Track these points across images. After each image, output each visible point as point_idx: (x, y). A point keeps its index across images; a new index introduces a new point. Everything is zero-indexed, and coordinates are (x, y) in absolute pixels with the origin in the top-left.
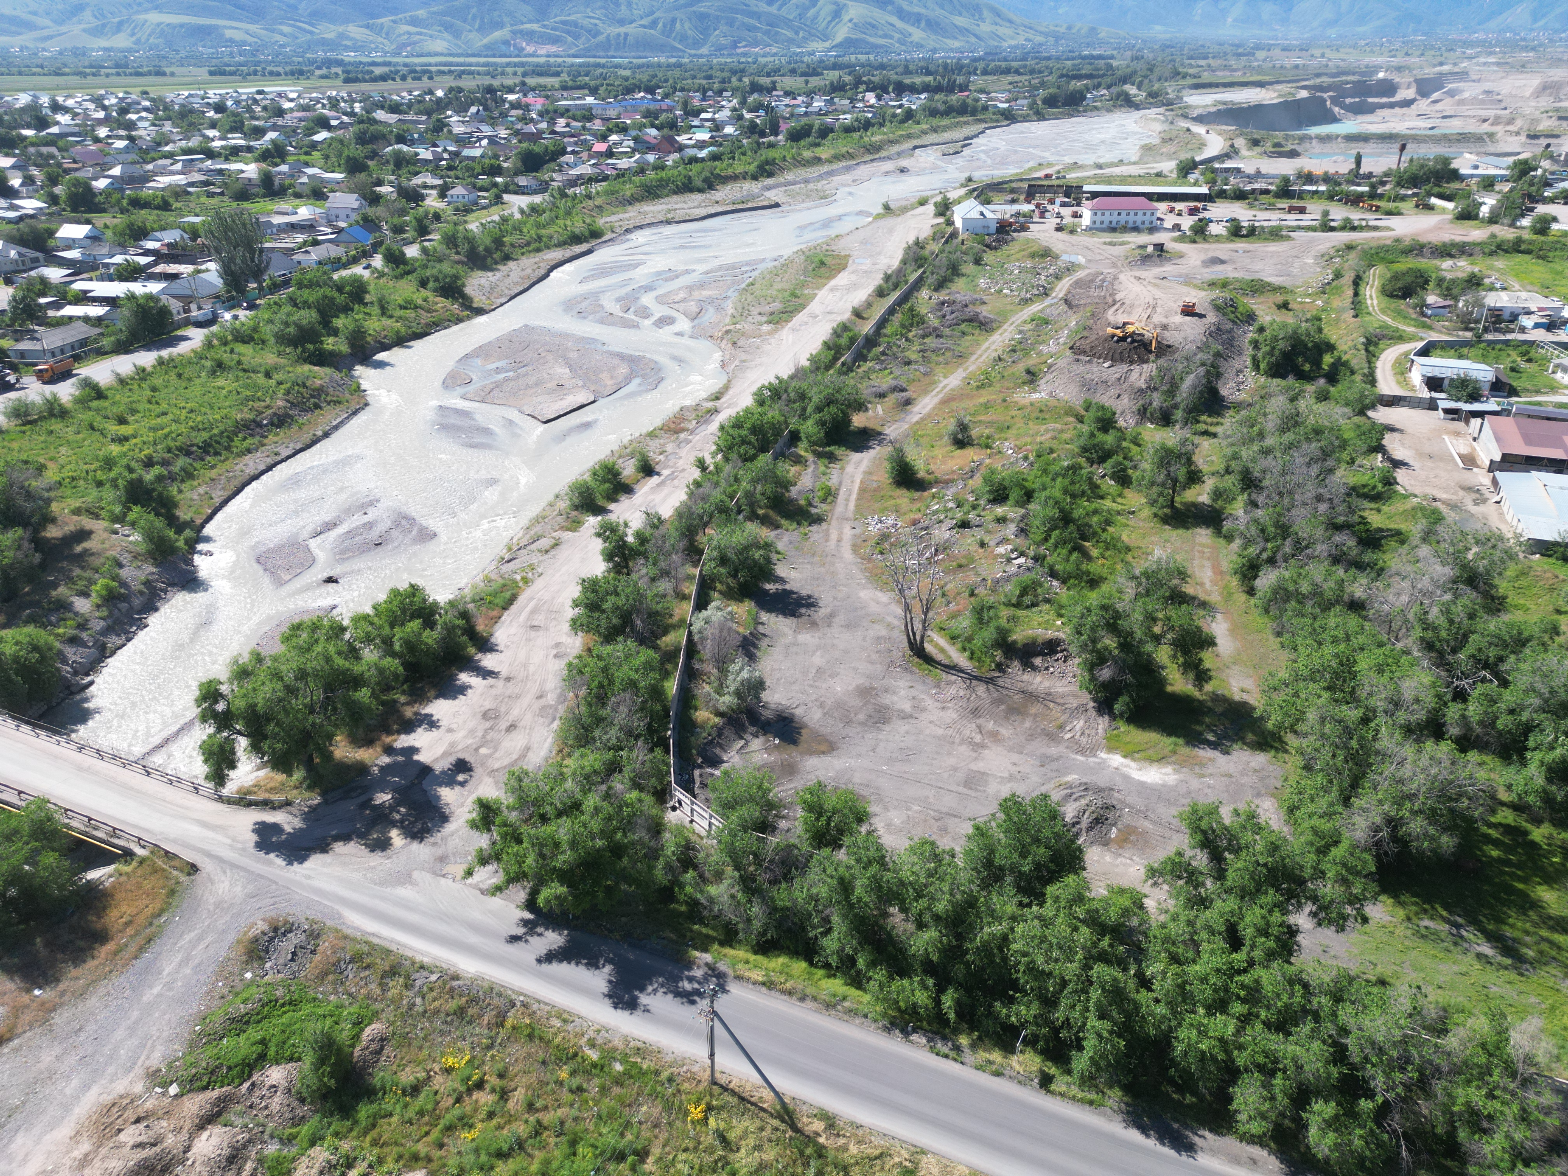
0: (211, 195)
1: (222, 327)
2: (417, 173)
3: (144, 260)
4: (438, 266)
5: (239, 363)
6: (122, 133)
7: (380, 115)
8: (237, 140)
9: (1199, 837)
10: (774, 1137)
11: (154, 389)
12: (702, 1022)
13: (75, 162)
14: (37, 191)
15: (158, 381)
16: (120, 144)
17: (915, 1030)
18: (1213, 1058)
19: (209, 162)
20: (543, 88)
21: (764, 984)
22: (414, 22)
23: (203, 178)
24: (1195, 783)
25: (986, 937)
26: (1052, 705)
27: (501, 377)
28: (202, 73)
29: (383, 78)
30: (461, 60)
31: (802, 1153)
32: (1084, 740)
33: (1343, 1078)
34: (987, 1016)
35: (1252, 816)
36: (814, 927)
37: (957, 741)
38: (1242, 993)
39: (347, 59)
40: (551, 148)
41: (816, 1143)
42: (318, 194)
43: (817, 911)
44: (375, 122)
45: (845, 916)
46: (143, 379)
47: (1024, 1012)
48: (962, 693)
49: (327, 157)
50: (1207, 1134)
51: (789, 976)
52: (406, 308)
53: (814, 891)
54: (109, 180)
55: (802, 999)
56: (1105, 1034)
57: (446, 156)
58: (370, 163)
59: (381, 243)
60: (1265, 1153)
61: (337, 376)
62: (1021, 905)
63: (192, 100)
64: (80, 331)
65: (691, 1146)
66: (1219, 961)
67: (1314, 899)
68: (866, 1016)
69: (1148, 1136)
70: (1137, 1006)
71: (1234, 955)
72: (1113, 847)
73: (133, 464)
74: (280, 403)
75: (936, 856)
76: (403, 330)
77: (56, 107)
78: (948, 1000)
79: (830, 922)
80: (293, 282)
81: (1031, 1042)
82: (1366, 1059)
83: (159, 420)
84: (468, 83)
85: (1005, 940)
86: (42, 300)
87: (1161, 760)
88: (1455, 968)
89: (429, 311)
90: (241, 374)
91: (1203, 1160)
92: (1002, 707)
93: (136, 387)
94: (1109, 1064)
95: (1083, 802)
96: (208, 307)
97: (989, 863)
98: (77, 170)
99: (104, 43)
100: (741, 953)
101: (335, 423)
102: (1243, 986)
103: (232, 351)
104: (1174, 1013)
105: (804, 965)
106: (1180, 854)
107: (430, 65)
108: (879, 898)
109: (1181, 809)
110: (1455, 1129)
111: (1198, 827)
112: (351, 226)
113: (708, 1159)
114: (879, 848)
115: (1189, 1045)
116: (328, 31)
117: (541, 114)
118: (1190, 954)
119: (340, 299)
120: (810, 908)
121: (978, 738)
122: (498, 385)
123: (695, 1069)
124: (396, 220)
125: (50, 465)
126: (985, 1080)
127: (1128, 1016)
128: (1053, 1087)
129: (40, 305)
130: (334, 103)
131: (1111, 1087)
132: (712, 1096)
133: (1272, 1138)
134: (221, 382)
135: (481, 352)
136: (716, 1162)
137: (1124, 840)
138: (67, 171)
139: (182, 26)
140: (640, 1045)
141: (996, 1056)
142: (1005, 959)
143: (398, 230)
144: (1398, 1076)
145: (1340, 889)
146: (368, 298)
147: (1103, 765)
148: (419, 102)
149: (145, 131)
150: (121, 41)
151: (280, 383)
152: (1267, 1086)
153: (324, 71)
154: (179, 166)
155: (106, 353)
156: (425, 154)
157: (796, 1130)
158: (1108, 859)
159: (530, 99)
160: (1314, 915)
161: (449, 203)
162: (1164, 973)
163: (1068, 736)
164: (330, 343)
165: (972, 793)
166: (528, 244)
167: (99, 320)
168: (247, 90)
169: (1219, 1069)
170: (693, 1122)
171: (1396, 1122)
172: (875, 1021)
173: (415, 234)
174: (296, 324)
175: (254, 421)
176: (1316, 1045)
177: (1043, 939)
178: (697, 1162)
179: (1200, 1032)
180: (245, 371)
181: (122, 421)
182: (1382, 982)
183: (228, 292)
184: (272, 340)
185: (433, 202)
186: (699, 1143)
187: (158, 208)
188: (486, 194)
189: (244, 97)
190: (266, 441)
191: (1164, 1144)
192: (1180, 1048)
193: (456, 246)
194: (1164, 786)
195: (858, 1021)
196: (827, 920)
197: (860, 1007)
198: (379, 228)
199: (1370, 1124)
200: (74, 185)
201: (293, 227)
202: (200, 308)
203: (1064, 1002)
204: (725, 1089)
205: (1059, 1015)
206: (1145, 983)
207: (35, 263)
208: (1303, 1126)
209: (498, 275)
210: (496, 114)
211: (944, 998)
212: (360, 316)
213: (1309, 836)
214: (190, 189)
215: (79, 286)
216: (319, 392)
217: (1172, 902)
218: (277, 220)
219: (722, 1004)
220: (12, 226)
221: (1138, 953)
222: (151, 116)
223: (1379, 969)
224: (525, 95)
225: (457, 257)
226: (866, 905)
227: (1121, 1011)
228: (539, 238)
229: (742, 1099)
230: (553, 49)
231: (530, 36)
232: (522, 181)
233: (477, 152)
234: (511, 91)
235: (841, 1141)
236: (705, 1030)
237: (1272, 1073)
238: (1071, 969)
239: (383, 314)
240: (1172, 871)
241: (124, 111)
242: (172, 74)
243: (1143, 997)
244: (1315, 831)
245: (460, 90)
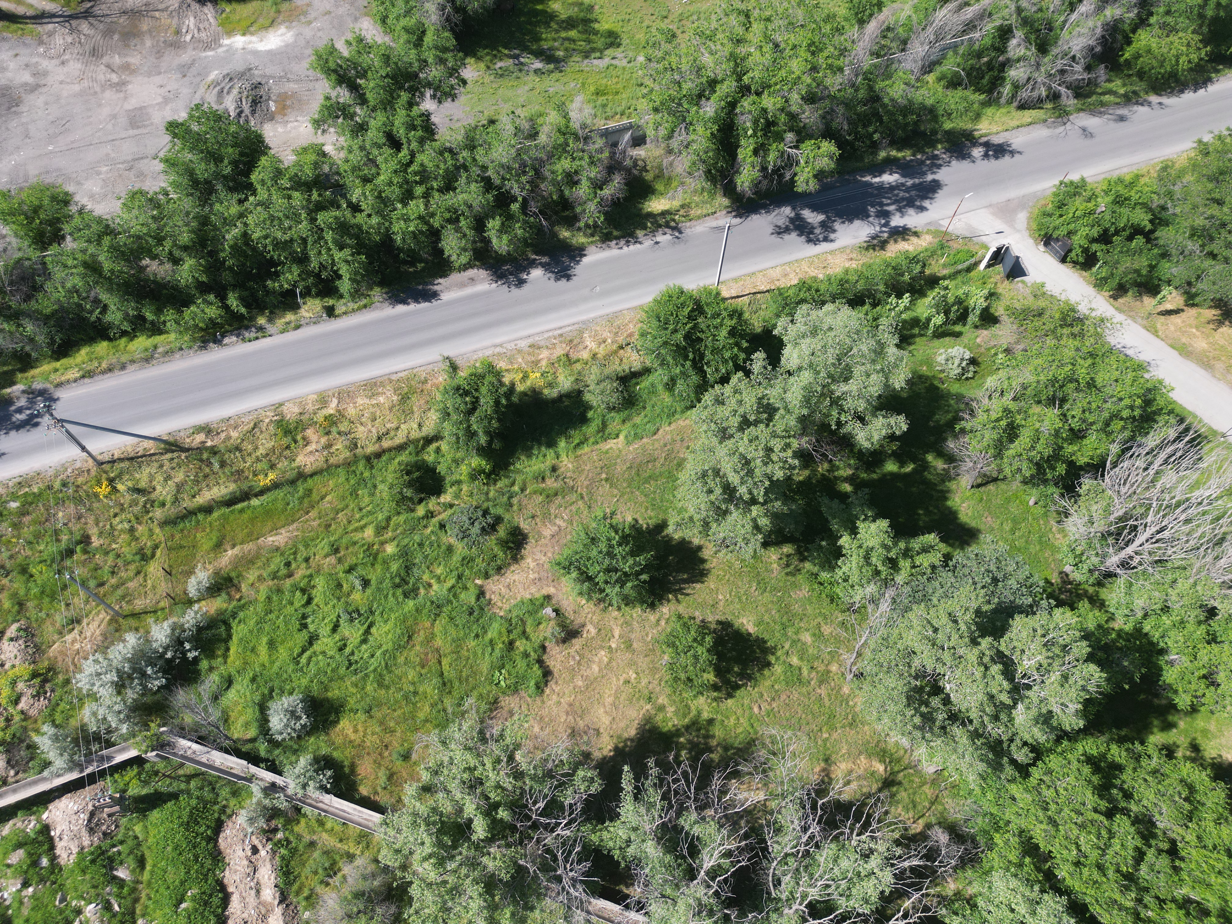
9: (333, 77)
10: (174, 465)
12: (56, 433)
17: (223, 336)
18: (421, 232)
21: (83, 377)
24: (308, 32)
25: (231, 243)
26: (157, 14)
31: (201, 460)
32: (203, 35)
33: (497, 198)
34: (267, 295)
35: (360, 40)
36: (91, 312)
37: (98, 89)
38: (417, 178)
41: (207, 449)
43: (84, 299)
45: (110, 290)
47: (290, 277)
48: (69, 39)
50: (440, 280)
51: (99, 359)
53: (69, 285)
55: (123, 367)
56: (350, 258)
60: (476, 270)
62: (241, 202)
65: (117, 510)
66: (393, 165)
67: (429, 85)
68: (181, 349)
69: (408, 304)
70: (359, 227)
71: (400, 155)
72: (278, 118)
75: (151, 200)
78: (233, 302)
79: (100, 301)
81: (306, 294)
82: (504, 179)
85: (245, 235)
87: (272, 23)
88: (527, 88)
91: (446, 297)
92: (116, 37)
94: (363, 276)
95: (235, 91)
97: (195, 183)
100: (46, 367)
102: (416, 173)
104: (383, 217)
105: (105, 344)
106: (328, 98)
108: (128, 260)
109: (309, 60)
110: (562, 191)
111: (329, 69)
113: (137, 509)
114: (99, 220)
115: (403, 233)
118: (374, 171)
120: (76, 299)
121: (114, 78)
123: (78, 465)
126: (292, 336)
127: (357, 237)
128: (337, 312)
131: (372, 289)
132: (106, 472)
133: (475, 259)
136: (144, 506)
137: (283, 109)
140: (18, 480)
141: (290, 317)
142: (254, 249)
144: (524, 179)
145: (441, 68)
147: (230, 51)
152: (458, 230)
157: (187, 450)
158: (280, 130)
160: (433, 97)
162: (364, 194)
163: (188, 38)
165: (145, 131)
169: (426, 237)
170: (106, 497)
171: (534, 208)
172: (190, 348)
176: (473, 186)
177: (272, 218)
178: (130, 516)
179: (405, 221)
182: (492, 122)
186: (122, 505)
191: (419, 303)
192: (398, 238)
194: (287, 46)
195: (177, 356)
196: (97, 301)
197: (173, 346)
199: (522, 217)
203: (312, 254)
204: (113, 462)
205: (314, 264)
206: (355, 208)
208: (487, 241)
211: (229, 302)
213: (405, 37)
217: (342, 139)
219: (60, 410)
221: (340, 189)
223: (486, 113)
226: (121, 272)
227: (351, 236)
229: (131, 459)
235: (223, 436)
236: (64, 437)
237: (457, 220)
238: (304, 227)
240: (330, 115)
243: (360, 218)
244: (406, 30)
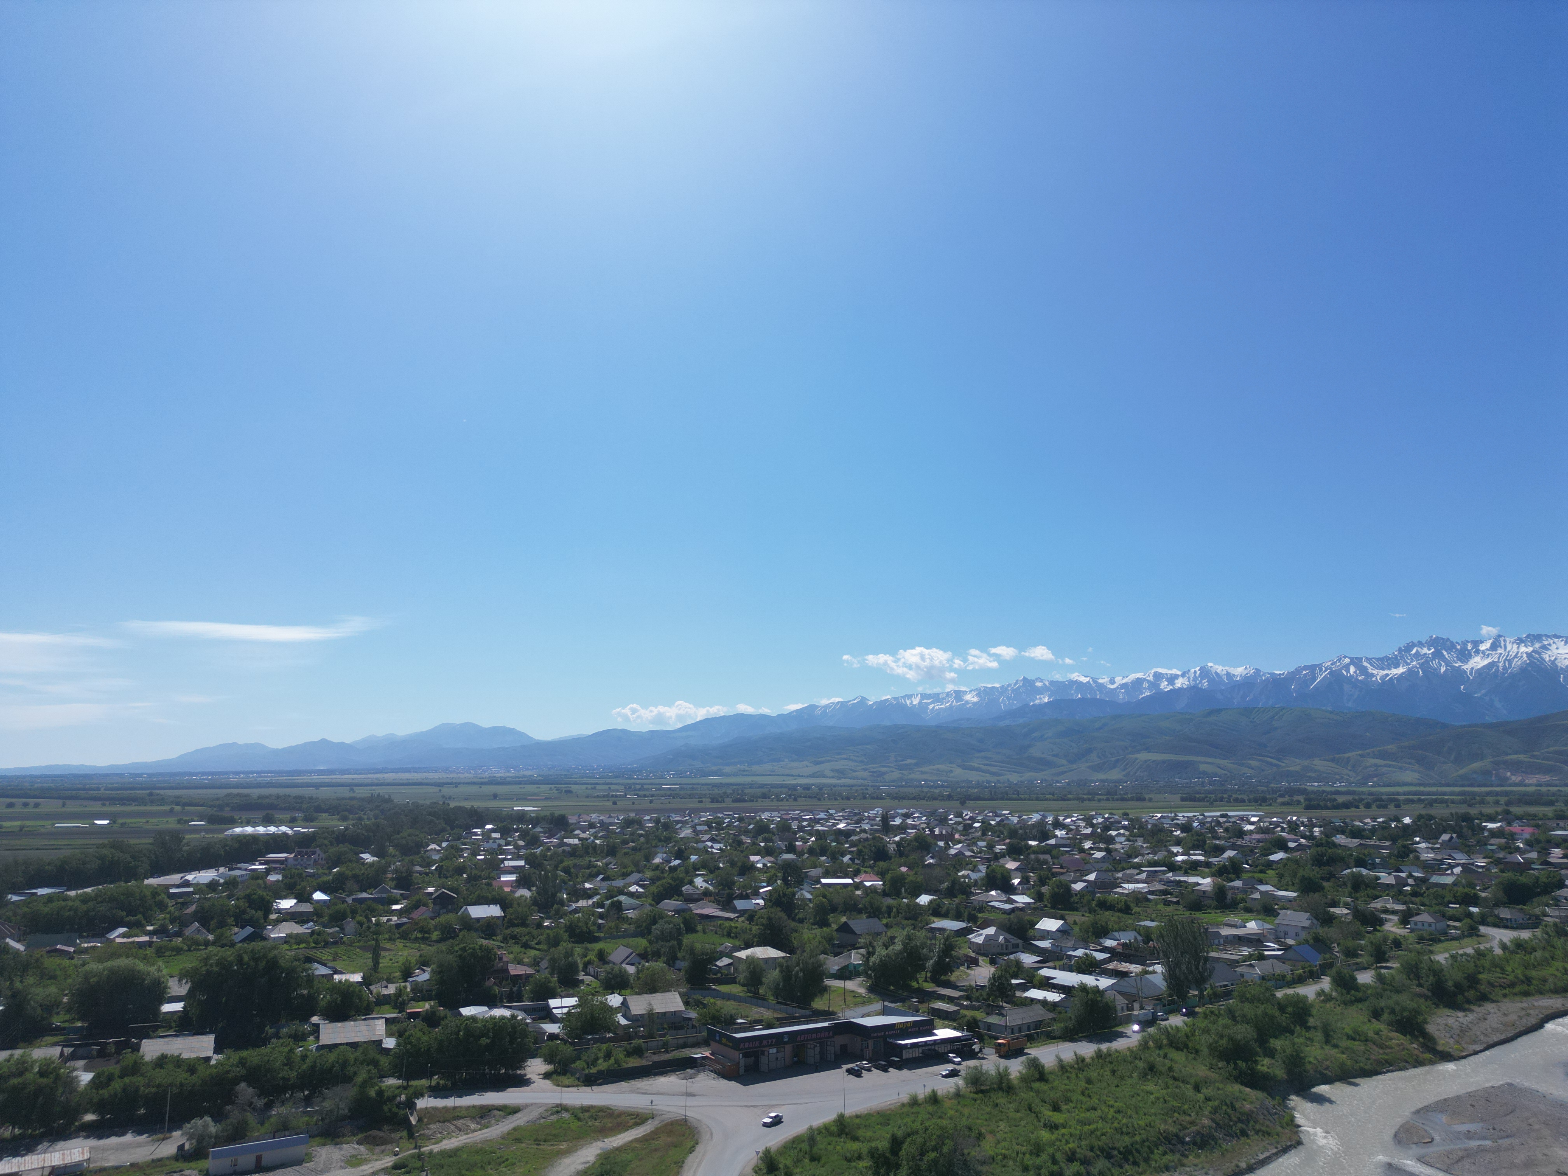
0: (1167, 903)
1: (1159, 1029)
2: (1376, 897)
3: (1100, 956)
4: (1395, 997)
5: (1170, 1069)
6: (1102, 846)
7: (1340, 839)
8: (1198, 856)
11: (1089, 1081)
13: (1062, 867)
14: (1029, 889)
15: (1094, 1075)
16: (1099, 855)
19: (1170, 874)
20: (1534, 817)
22: (1383, 755)
23: (1162, 887)
27: (1474, 1144)
28: (1176, 799)
29: (1346, 806)
30: (1434, 789)
39: (1309, 788)
40: (1543, 879)
42: (1268, 909)
44: (1335, 845)
46: (1081, 1069)
49: (1281, 876)
52: (1354, 1039)
54: (1085, 884)
57: (1410, 881)
58: (1325, 884)
59: (1331, 965)
61: (1269, 1102)
63: (1163, 820)
64: (1039, 1014)
73: (1059, 1156)
74: (1206, 1121)
76: (1349, 1063)
77: (1057, 825)
80: (1235, 994)
83: (1088, 1114)
84: (1439, 811)
86: (1014, 981)
89: (1381, 1046)
90: (1171, 1082)
93: (1073, 1076)
96: (1149, 1008)
98: (1062, 874)
99: (1101, 776)
101: (1261, 1157)
103: (1165, 1056)
107: (1398, 794)
112: (1299, 944)
116: (1294, 765)
117: (1529, 843)
119: (1283, 1019)
122: (1469, 1154)
124: (1350, 943)
125: (989, 1138)
129: (1011, 984)
130: (1293, 828)
134: (1150, 1087)
135: (1443, 1106)
138: (1054, 875)
139: (1164, 762)
143: (1351, 953)
146: (1311, 1022)
148: (1384, 828)
149: (1121, 844)
150: (1115, 775)
151: (1208, 1099)
153: (1286, 799)
154: (1143, 876)
155: (1054, 1038)
156: (1386, 878)
159: (1516, 827)
161: (1412, 931)
164: (1265, 1065)
166: (1512, 985)
167: (1055, 1005)
168: (1212, 814)
173: (1372, 959)
174: (1231, 1039)
175: (1177, 1135)
180: (1175, 1079)
181: (1056, 1108)
183: (1170, 995)
184: (1205, 1051)
185: (1392, 927)
187: (1120, 911)
188: (1457, 924)
189: (1209, 820)
190: (1185, 1161)
193: (1418, 977)
198: (1330, 949)
200: (1058, 886)
201: (1241, 940)
202: (1142, 1008)
207: (1016, 949)
209: (1471, 1017)
210: (1473, 841)
212: (1301, 1040)
214: (1150, 897)
215: (1045, 972)
216: (1248, 1118)
218: (1225, 931)
220: (1005, 916)
222: (1127, 833)
224: (1509, 824)
225: (1418, 990)
228: (1528, 980)
230: (1546, 778)
231: (1516, 767)
232: (1505, 913)
233: (1449, 880)
234: (1492, 820)
239: (1327, 1042)
241: (1107, 828)
242: (1150, 800)
245: (1431, 818)
